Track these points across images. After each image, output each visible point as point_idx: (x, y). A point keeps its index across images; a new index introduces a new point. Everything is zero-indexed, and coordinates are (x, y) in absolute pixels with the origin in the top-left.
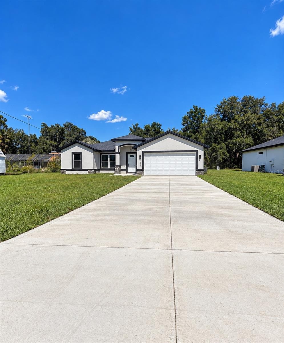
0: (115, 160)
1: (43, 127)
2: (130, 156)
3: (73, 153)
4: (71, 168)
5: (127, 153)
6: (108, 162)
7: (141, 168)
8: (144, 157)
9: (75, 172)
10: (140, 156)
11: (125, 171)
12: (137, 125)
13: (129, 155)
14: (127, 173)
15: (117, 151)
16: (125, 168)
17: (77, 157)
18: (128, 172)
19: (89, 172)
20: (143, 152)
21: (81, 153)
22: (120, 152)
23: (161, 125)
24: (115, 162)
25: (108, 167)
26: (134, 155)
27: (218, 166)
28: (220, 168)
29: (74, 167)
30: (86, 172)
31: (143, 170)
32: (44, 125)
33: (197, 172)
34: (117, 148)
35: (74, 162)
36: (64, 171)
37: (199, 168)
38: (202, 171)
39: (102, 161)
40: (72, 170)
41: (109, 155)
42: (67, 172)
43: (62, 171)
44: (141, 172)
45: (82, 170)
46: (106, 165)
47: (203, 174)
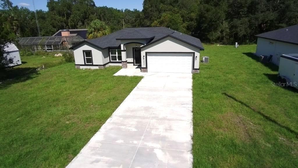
0: (121, 54)
3: (84, 51)
5: (133, 48)
6: (116, 56)
7: (145, 66)
8: (148, 57)
9: (88, 67)
10: (144, 56)
14: (134, 65)
15: (122, 49)
16: (132, 62)
17: (88, 54)
19: (99, 67)
20: (146, 53)
22: (125, 49)
24: (121, 56)
27: (236, 43)
28: (238, 45)
29: (87, 63)
30: (97, 68)
31: (146, 68)
33: (193, 70)
34: (122, 46)
35: (86, 59)
36: (78, 66)
37: (195, 67)
38: (198, 70)
39: (111, 55)
40: (85, 65)
41: (117, 50)
42: (81, 67)
43: (76, 66)
44: (145, 69)
45: (93, 65)
46: (114, 58)
47: (199, 72)
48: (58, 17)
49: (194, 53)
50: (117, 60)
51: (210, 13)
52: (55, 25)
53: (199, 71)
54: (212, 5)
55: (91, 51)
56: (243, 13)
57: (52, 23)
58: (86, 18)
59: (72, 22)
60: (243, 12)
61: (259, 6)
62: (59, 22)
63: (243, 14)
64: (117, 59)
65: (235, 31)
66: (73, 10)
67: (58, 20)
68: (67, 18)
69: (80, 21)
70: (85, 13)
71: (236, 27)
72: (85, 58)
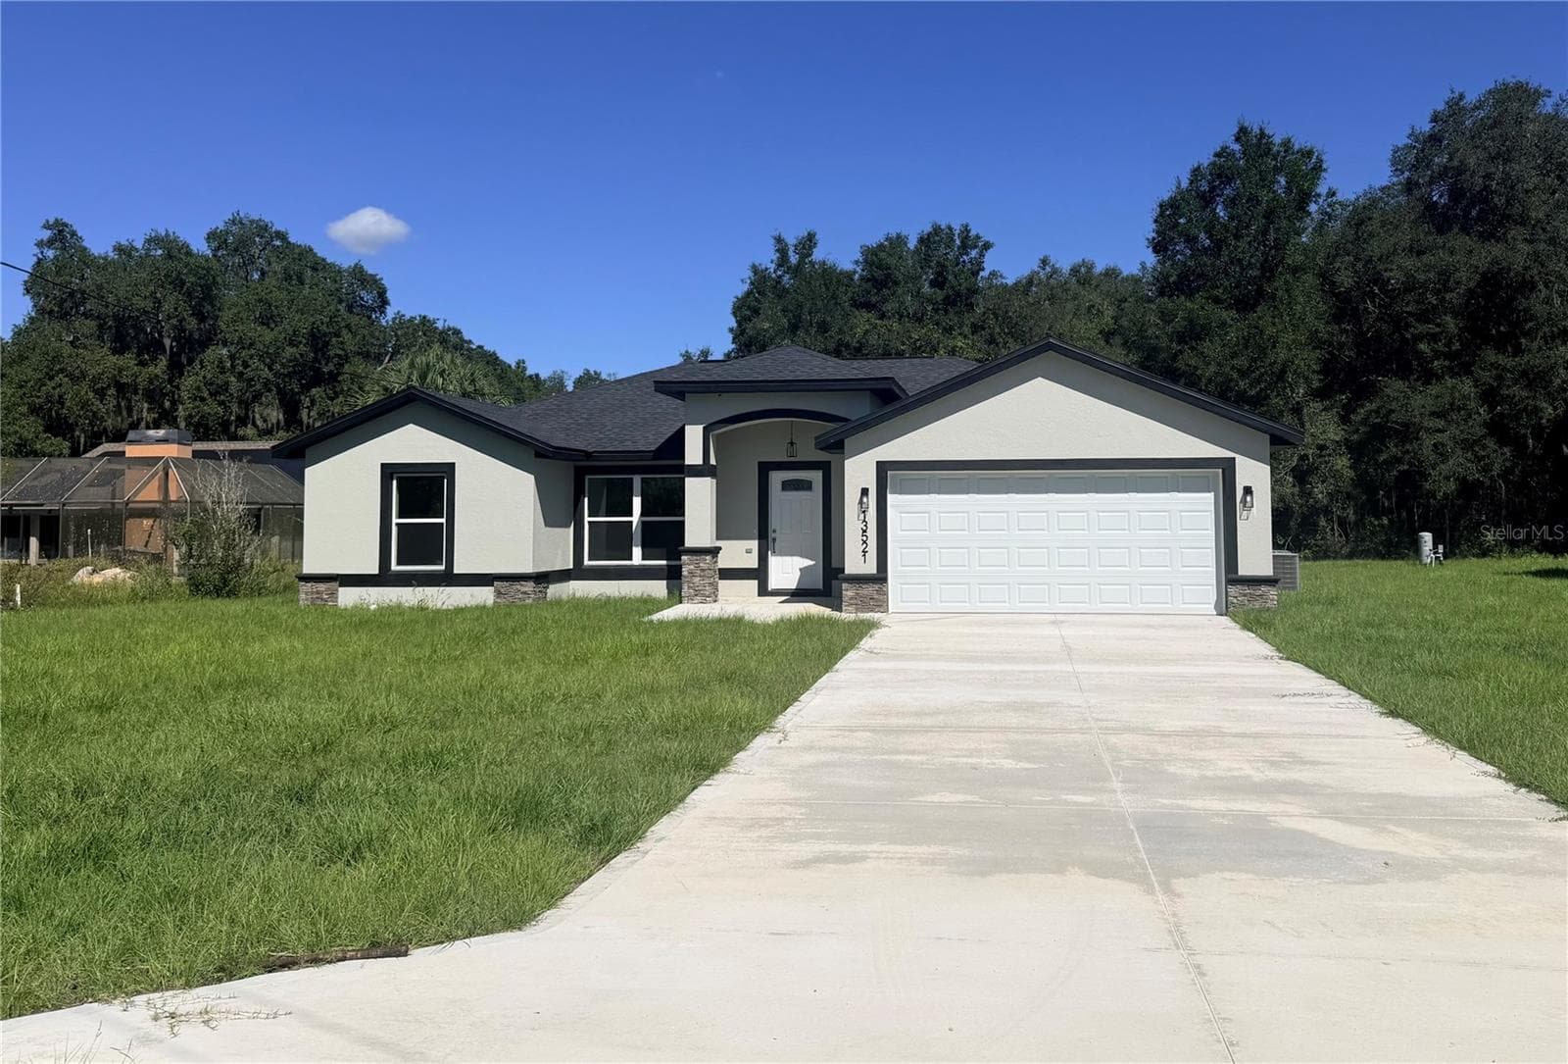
0: (683, 515)
1: (50, 253)
2: (787, 486)
3: (388, 471)
4: (376, 571)
5: (765, 468)
6: (631, 522)
7: (870, 567)
8: (890, 497)
9: (408, 596)
10: (864, 491)
11: (753, 585)
12: (809, 242)
13: (777, 478)
14: (763, 591)
15: (693, 455)
16: (753, 562)
18: (772, 585)
19: (498, 593)
20: (883, 468)
21: (449, 469)
22: (713, 461)
23: (987, 246)
25: (631, 559)
26: (816, 477)
27: (1427, 537)
28: (1441, 548)
29: (399, 563)
30: (485, 595)
31: (880, 577)
32: (61, 235)
33: (1232, 590)
34: (694, 436)
35: (394, 530)
36: (322, 587)
37: (1245, 569)
38: (1264, 588)
39: (587, 519)
40: (383, 578)
41: (637, 480)
42: (348, 596)
43: (308, 586)
44: (869, 590)
45: (450, 579)
46: (614, 542)
47: (1272, 604)
48: (103, 361)
49: (1228, 467)
50: (637, 557)
51: (1211, 348)
52: (71, 408)
53: (1272, 593)
54: (1217, 301)
55: (452, 466)
56: (1440, 346)
57: (49, 400)
58: (318, 379)
59: (203, 399)
60: (1433, 338)
61: (1536, 304)
62: (101, 394)
63: (1437, 355)
64: (637, 552)
65: (1399, 461)
66: (227, 315)
67: (95, 380)
68: (176, 368)
69: (270, 397)
70: (318, 341)
71: (1407, 433)
72: (395, 520)
